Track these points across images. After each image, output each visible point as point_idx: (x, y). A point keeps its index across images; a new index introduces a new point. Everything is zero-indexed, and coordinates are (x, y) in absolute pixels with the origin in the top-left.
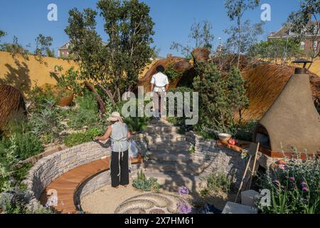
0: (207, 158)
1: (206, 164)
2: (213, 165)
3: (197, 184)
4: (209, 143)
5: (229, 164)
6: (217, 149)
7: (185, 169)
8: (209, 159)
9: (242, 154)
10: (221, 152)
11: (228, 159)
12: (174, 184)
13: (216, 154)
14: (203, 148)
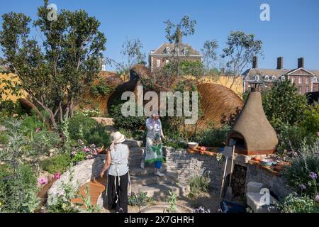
0: (180, 166)
1: (179, 171)
2: (186, 172)
3: (183, 190)
4: (180, 152)
5: (202, 168)
6: (189, 156)
7: (166, 179)
8: (181, 167)
9: (218, 157)
10: (193, 159)
11: (200, 163)
12: (162, 194)
13: (187, 161)
14: (174, 157)
